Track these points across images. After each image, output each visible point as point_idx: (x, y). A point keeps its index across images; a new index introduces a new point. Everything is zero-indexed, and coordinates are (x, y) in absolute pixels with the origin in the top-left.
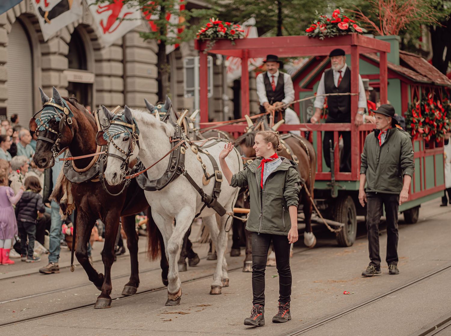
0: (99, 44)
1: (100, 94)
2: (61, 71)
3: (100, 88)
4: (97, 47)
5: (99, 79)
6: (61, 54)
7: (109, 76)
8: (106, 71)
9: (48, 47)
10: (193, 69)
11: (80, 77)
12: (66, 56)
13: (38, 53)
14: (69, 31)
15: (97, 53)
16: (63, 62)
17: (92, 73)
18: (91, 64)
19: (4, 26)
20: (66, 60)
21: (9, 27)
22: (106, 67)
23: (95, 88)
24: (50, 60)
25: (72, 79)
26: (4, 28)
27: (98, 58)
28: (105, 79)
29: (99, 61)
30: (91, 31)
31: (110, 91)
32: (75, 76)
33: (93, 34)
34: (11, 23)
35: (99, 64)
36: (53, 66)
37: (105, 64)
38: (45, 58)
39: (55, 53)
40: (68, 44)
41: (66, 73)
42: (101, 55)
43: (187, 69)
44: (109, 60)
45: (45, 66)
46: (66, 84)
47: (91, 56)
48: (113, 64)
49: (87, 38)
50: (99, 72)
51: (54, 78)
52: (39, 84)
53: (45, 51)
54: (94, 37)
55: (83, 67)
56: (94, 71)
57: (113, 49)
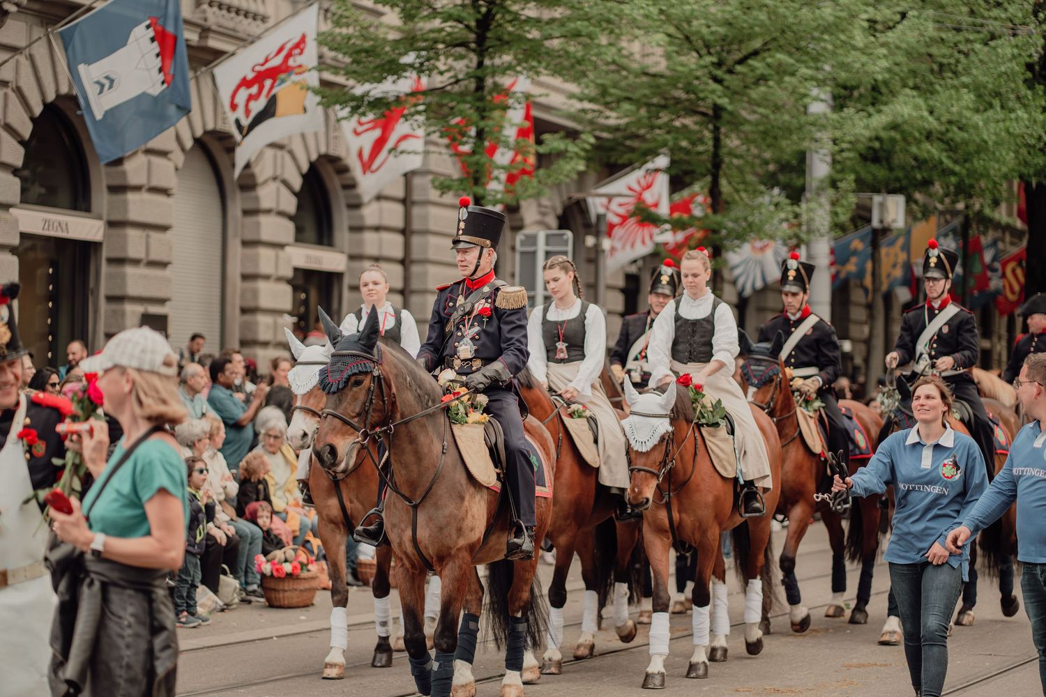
0: (358, 196)
2: (281, 246)
4: (354, 201)
5: (356, 264)
6: (281, 214)
8: (370, 250)
9: (257, 199)
10: (534, 253)
11: (319, 260)
12: (291, 218)
13: (235, 209)
14: (299, 167)
15: (355, 213)
16: (286, 230)
17: (343, 252)
18: (342, 234)
19: (169, 156)
20: (290, 227)
21: (178, 157)
22: (371, 243)
23: (347, 281)
24: (258, 224)
25: (302, 263)
26: (169, 159)
27: (356, 223)
29: (357, 229)
30: (343, 170)
32: (308, 257)
33: (347, 175)
34: (183, 149)
35: (356, 236)
36: (265, 236)
37: (369, 236)
38: (250, 220)
39: (268, 211)
40: (295, 194)
41: (288, 249)
42: (362, 217)
43: (522, 253)
44: (377, 229)
45: (249, 236)
46: (289, 273)
47: (342, 219)
48: (386, 236)
49: (334, 183)
50: (355, 251)
51: (266, 260)
52: (235, 270)
53: (250, 206)
54: (349, 182)
55: (325, 241)
56: (347, 249)
57: (387, 205)
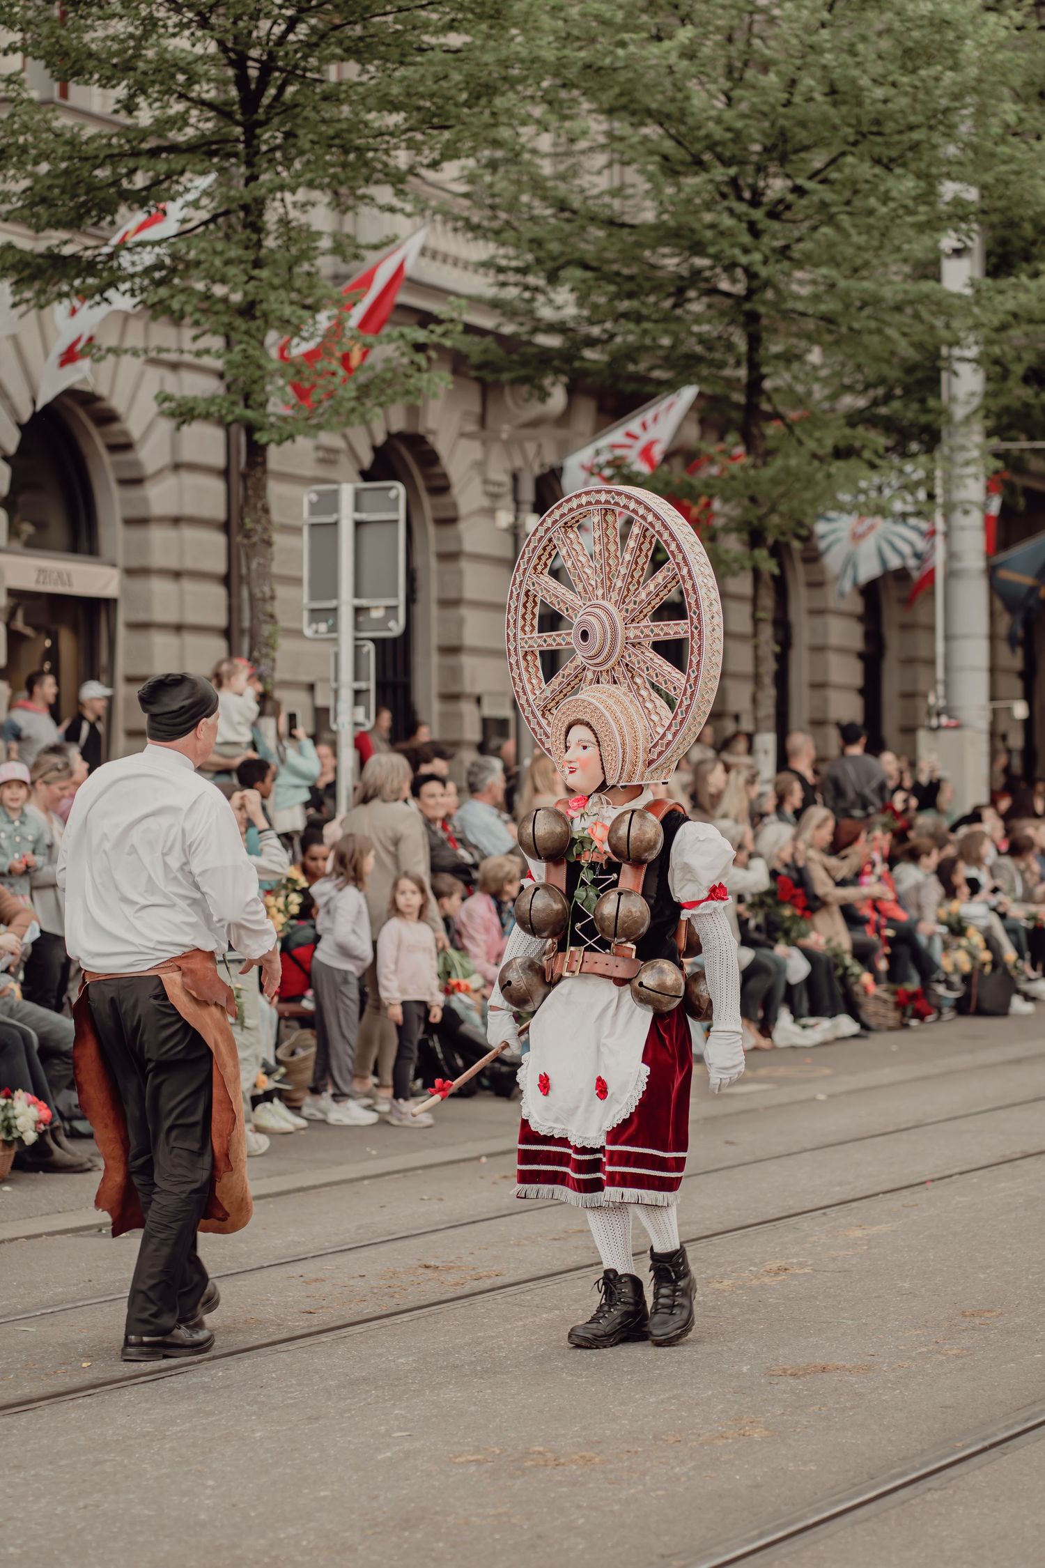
0: (137, 464)
1: (139, 638)
3: (141, 617)
4: (130, 473)
5: (138, 584)
7: (177, 575)
8: (163, 558)
11: (67, 578)
14: (13, 411)
15: (133, 493)
17: (114, 565)
18: (112, 533)
22: (162, 546)
23: (122, 616)
25: (29, 582)
27: (136, 512)
28: (159, 586)
29: (139, 522)
30: (107, 418)
31: (179, 628)
32: (41, 572)
33: (115, 427)
35: (137, 534)
37: (159, 536)
40: (8, 460)
42: (145, 501)
43: (313, 526)
44: (176, 521)
47: (112, 504)
48: (192, 533)
49: (96, 442)
50: (135, 563)
54: (121, 440)
55: (84, 544)
56: (121, 561)
57: (189, 479)
